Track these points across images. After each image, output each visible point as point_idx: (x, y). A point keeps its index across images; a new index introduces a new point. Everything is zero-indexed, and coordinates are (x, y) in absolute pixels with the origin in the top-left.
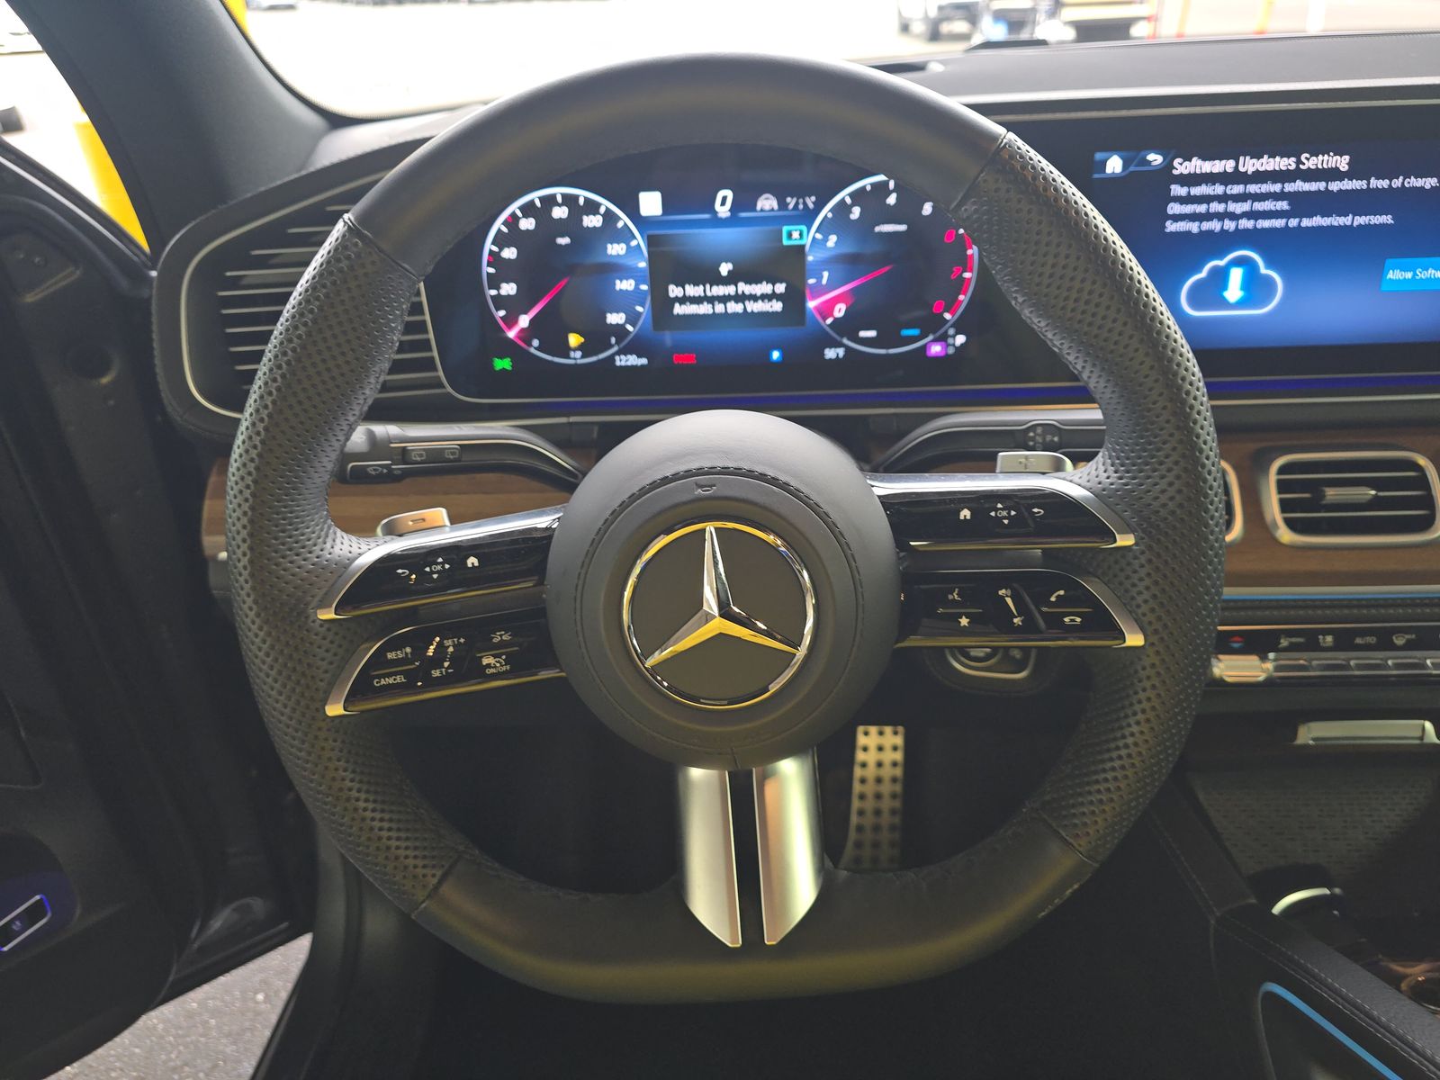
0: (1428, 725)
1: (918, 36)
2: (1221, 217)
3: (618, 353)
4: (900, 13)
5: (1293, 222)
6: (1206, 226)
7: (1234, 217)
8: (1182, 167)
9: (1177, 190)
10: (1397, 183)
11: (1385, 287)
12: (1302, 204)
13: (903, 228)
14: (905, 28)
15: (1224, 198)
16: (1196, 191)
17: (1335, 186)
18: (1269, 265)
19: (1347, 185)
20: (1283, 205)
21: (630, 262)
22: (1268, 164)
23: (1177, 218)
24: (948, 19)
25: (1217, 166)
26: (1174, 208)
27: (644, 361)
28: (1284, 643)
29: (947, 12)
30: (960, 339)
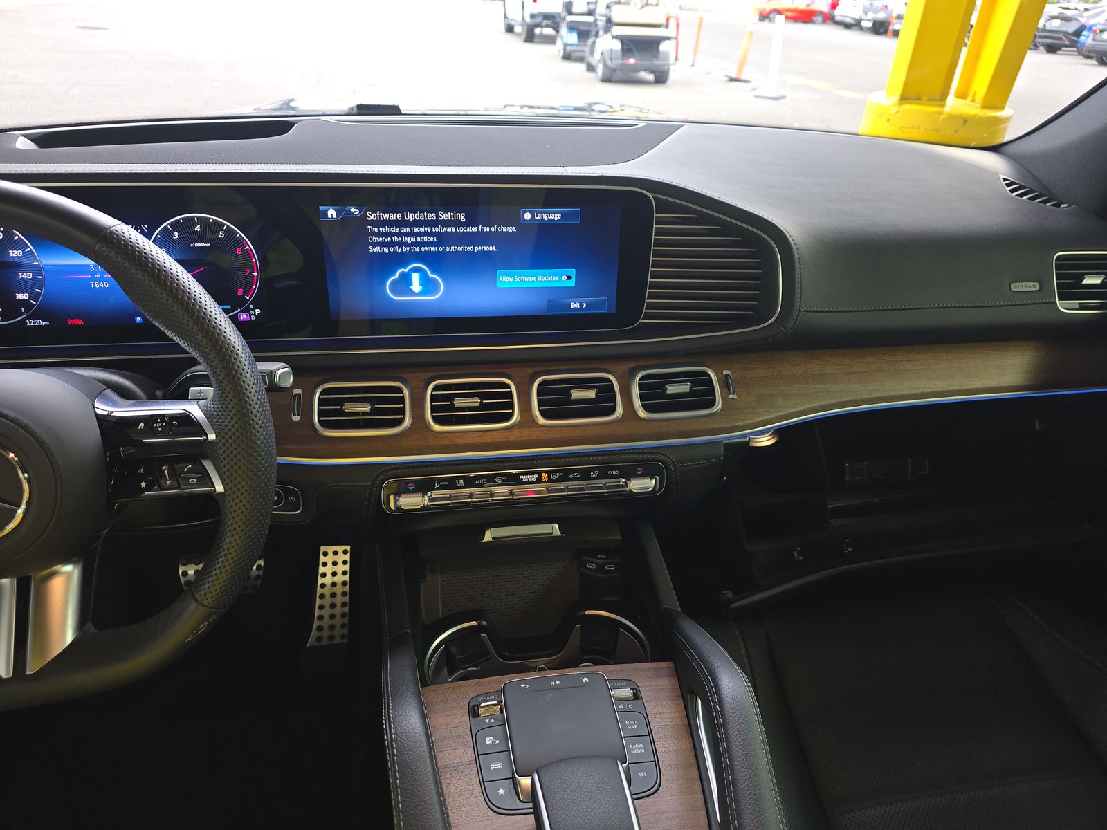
0: (557, 526)
1: (519, 34)
2: (401, 244)
3: (28, 318)
4: (506, 17)
5: (442, 249)
6: (393, 249)
7: (407, 245)
8: (372, 217)
9: (372, 229)
10: (494, 229)
11: (499, 286)
12: (443, 239)
13: (208, 245)
14: (510, 29)
15: (399, 234)
16: (383, 230)
17: (461, 230)
18: (433, 271)
19: (468, 229)
20: (433, 239)
21: (27, 261)
22: (421, 216)
23: (375, 245)
24: (538, 25)
25: (392, 217)
26: (373, 239)
27: (47, 323)
28: (437, 485)
29: (538, 20)
30: (258, 311)
